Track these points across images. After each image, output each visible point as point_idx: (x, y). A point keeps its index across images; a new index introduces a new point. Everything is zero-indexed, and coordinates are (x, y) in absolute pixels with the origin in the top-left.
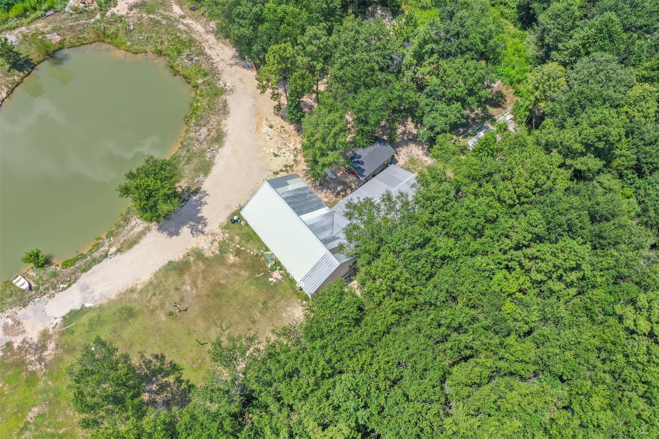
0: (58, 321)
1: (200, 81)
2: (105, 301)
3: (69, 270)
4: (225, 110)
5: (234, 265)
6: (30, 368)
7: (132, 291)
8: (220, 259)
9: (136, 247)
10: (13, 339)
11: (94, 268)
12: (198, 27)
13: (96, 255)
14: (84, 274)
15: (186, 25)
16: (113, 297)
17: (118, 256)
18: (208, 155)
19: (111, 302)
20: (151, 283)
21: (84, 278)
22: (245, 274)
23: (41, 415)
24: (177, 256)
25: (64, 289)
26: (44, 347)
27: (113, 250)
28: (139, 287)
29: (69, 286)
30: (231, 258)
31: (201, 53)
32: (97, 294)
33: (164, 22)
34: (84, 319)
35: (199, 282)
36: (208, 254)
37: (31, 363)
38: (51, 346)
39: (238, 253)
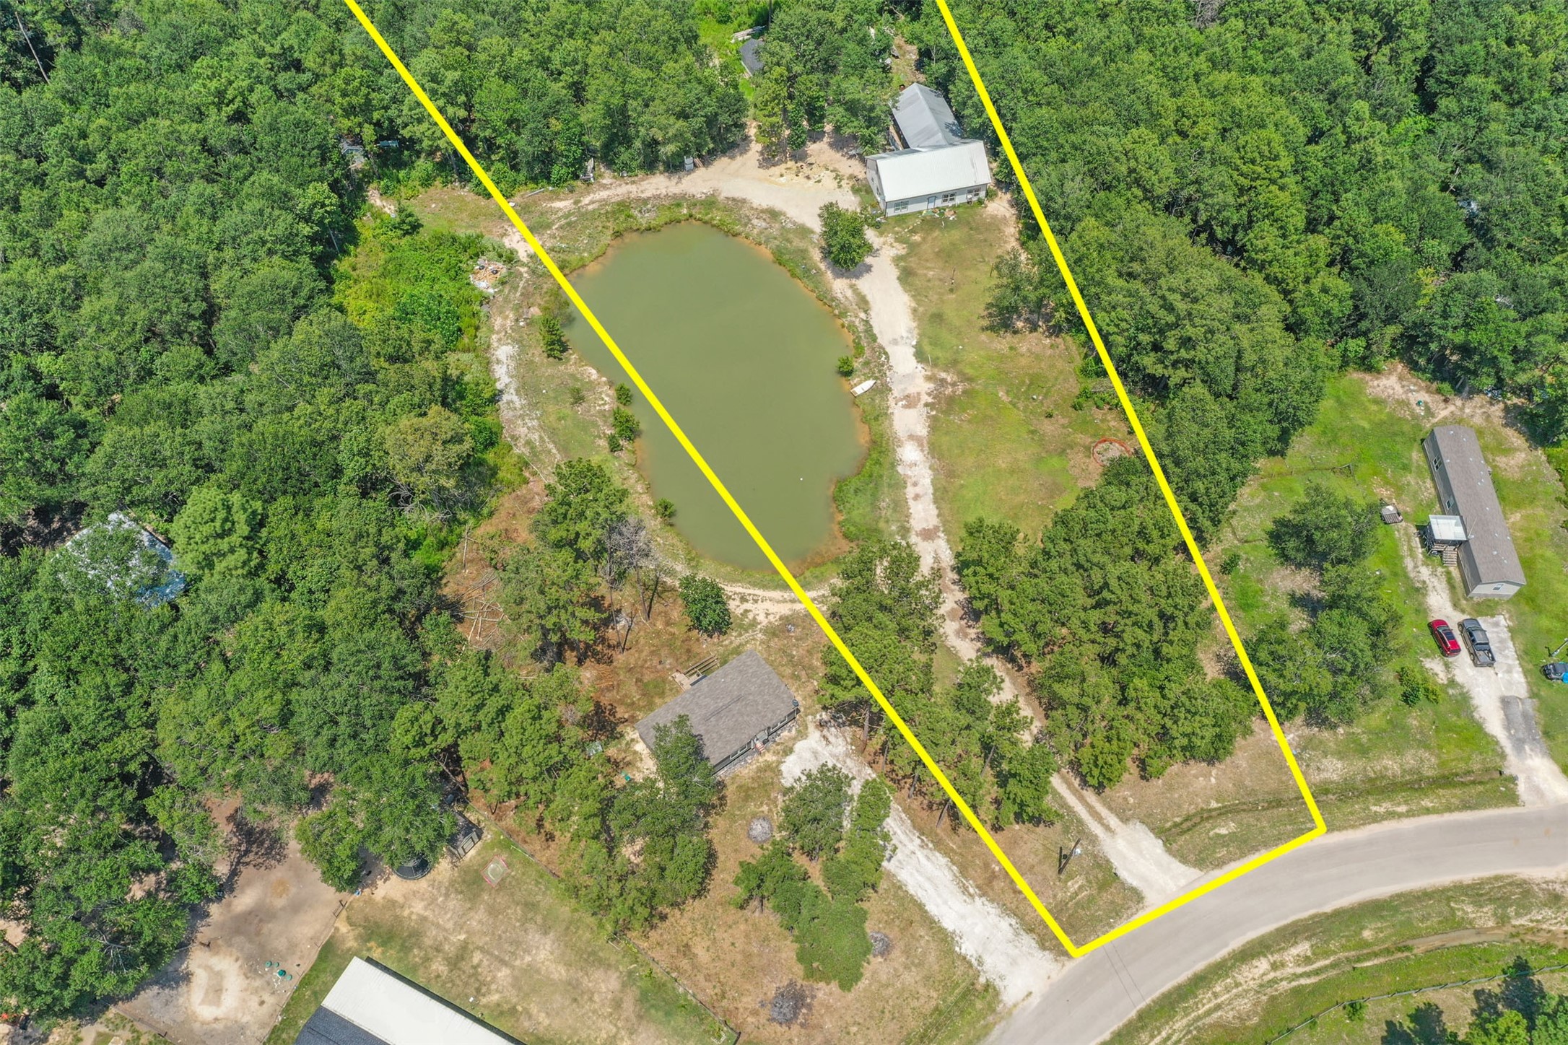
0: (920, 366)
1: (685, 211)
2: (916, 331)
3: (867, 352)
4: (739, 203)
5: (924, 239)
6: (959, 392)
7: (915, 311)
8: (913, 247)
9: (869, 298)
10: (923, 402)
11: (876, 331)
12: (604, 194)
13: (861, 328)
14: (879, 341)
15: (592, 202)
16: (915, 324)
17: (872, 313)
18: (789, 225)
19: (918, 327)
20: (913, 296)
21: (883, 340)
22: (936, 233)
23: (1007, 392)
24: (894, 273)
25: (888, 358)
26: (943, 381)
27: (863, 315)
28: (913, 305)
29: (886, 353)
30: (917, 238)
31: (645, 201)
32: (905, 335)
33: (573, 219)
34: (927, 348)
35: (928, 265)
36: (903, 252)
37: (954, 392)
38: (943, 375)
39: (913, 231)
